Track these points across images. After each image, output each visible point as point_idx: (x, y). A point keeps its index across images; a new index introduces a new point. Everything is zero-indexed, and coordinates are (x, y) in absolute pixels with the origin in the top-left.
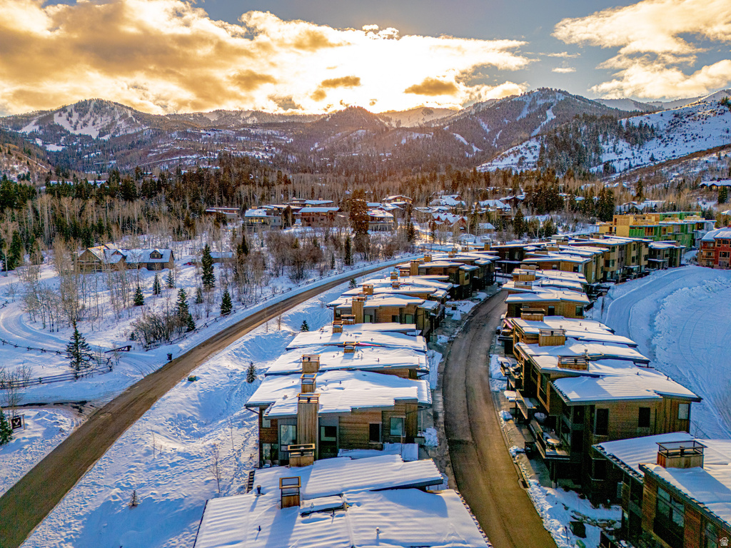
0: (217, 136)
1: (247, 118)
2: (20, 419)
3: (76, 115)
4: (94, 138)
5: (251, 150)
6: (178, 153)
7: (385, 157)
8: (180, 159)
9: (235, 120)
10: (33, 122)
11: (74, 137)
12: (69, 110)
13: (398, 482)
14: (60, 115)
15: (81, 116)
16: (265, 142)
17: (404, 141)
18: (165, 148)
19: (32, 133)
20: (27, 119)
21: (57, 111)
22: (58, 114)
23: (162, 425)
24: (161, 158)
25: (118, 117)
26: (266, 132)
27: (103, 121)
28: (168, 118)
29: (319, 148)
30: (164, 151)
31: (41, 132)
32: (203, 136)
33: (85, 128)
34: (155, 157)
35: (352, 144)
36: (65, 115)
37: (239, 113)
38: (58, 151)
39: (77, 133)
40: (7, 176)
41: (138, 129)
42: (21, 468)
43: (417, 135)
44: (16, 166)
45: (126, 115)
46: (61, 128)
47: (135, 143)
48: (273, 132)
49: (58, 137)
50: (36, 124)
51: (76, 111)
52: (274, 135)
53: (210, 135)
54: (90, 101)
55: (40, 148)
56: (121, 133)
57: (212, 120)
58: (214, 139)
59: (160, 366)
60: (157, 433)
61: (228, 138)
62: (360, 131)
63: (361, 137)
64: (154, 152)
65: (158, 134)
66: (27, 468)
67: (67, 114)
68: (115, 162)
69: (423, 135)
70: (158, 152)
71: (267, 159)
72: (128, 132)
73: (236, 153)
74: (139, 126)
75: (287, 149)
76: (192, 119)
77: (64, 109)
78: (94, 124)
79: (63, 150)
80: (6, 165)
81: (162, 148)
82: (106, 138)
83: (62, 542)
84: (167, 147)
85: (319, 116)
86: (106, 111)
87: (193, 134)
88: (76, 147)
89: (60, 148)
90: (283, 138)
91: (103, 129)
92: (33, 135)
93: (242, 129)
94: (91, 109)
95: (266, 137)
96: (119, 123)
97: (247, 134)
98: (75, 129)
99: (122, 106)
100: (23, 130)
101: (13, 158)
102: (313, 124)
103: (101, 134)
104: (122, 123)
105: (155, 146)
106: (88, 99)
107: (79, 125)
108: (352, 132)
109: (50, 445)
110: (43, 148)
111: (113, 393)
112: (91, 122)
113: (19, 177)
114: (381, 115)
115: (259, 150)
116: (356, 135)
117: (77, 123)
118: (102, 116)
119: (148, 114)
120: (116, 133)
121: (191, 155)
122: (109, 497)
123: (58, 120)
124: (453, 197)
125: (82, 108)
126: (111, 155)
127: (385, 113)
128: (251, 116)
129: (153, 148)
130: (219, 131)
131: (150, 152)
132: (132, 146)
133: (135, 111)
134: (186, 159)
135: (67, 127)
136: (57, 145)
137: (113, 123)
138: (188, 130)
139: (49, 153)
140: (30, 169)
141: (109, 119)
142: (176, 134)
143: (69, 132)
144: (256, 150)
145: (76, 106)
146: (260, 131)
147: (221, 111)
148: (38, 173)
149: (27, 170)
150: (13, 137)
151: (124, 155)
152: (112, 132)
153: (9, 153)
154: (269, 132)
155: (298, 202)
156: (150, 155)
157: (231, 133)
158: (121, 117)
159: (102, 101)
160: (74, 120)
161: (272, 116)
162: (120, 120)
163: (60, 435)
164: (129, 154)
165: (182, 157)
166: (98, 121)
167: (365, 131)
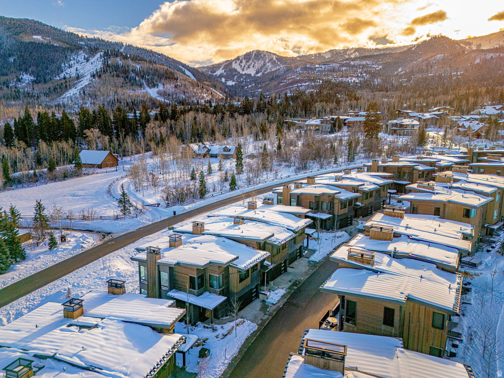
0: (326, 68)
1: (351, 54)
2: (65, 237)
3: (244, 61)
4: (253, 75)
5: (347, 77)
6: (298, 82)
7: (457, 75)
8: (298, 86)
9: (342, 56)
10: (221, 68)
11: (242, 75)
12: (241, 59)
13: (141, 320)
14: (236, 62)
15: (247, 62)
16: (360, 70)
17: (478, 61)
18: (291, 79)
19: (221, 74)
20: (218, 66)
21: (235, 60)
22: (235, 62)
23: (129, 253)
24: (286, 86)
25: (267, 61)
26: (362, 63)
27: (259, 64)
28: (298, 58)
29: (401, 71)
30: (290, 81)
31: (225, 74)
32: (317, 69)
33: (248, 69)
34: (284, 85)
35: (429, 66)
36: (238, 62)
37: (345, 51)
38: (232, 85)
39: (244, 73)
40: (199, 101)
41: (278, 68)
42: (47, 264)
43: (491, 55)
44: (205, 95)
45: (272, 59)
46: (236, 70)
47: (275, 77)
48: (368, 62)
49: (233, 76)
50: (223, 69)
51: (245, 59)
52: (367, 64)
53: (322, 68)
54: (253, 52)
55: (223, 84)
56: (268, 71)
57: (327, 57)
58: (324, 70)
59: (166, 218)
60: (122, 258)
61: (334, 69)
62: (439, 56)
63: (438, 61)
64: (284, 82)
65: (288, 70)
66: (51, 264)
67: (239, 61)
68: (261, 90)
69: (498, 54)
70: (286, 82)
71: (357, 83)
72: (272, 70)
73: (336, 80)
74: (279, 65)
75: (374, 75)
76: (313, 58)
77: (238, 58)
78: (253, 67)
79: (235, 84)
80: (200, 95)
81: (289, 79)
82: (259, 75)
83: (24, 308)
84: (292, 79)
85: (408, 46)
86: (261, 57)
87: (310, 68)
88: (242, 82)
89: (234, 83)
90: (374, 66)
91: (258, 69)
92: (221, 76)
93: (345, 62)
94: (253, 57)
95: (361, 67)
96: (268, 64)
97: (348, 65)
98: (243, 71)
99: (270, 53)
100: (216, 73)
101: (205, 90)
102: (401, 53)
103: (257, 73)
104: (269, 65)
105: (285, 79)
106: (251, 51)
107: (245, 68)
108: (432, 57)
109: (72, 254)
110: (225, 84)
111: (128, 230)
112: (252, 65)
113: (205, 101)
114: (462, 41)
115: (353, 76)
116: (434, 59)
117: (245, 66)
118: (258, 61)
119: (286, 57)
120: (265, 71)
121: (305, 83)
122: (62, 289)
123: (235, 66)
124: (495, 108)
125: (248, 56)
126: (260, 86)
127: (466, 39)
128: (354, 52)
129: (284, 80)
130: (328, 65)
131: (282, 82)
132: (272, 79)
133: (278, 56)
134: (301, 86)
135: (239, 69)
136: (233, 81)
137: (264, 65)
138: (308, 66)
139: (227, 87)
140: (212, 96)
141: (262, 62)
142: (299, 69)
143: (239, 73)
144: (351, 76)
145: (245, 55)
146: (357, 62)
147: (333, 50)
148: (216, 99)
149: (211, 97)
150: (210, 78)
151: (267, 85)
152: (263, 71)
153: (203, 87)
154: (364, 63)
155: (353, 114)
156: (281, 84)
157: (336, 65)
158: (269, 60)
159: (259, 51)
160: (243, 65)
161: (370, 50)
162: (268, 62)
163: (80, 250)
164: (269, 84)
165: (299, 85)
166: (256, 64)
167: (443, 55)
